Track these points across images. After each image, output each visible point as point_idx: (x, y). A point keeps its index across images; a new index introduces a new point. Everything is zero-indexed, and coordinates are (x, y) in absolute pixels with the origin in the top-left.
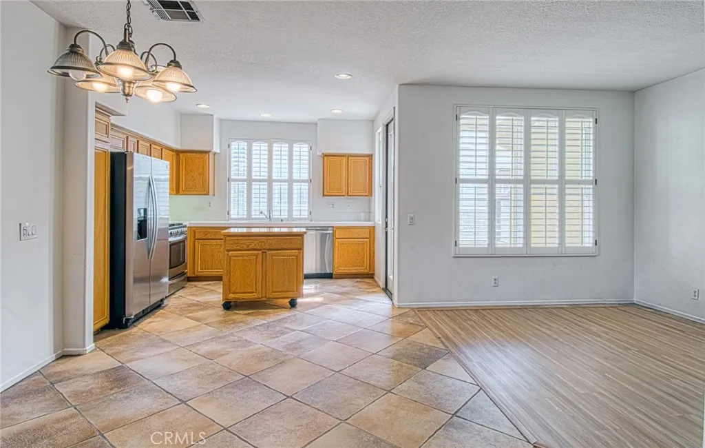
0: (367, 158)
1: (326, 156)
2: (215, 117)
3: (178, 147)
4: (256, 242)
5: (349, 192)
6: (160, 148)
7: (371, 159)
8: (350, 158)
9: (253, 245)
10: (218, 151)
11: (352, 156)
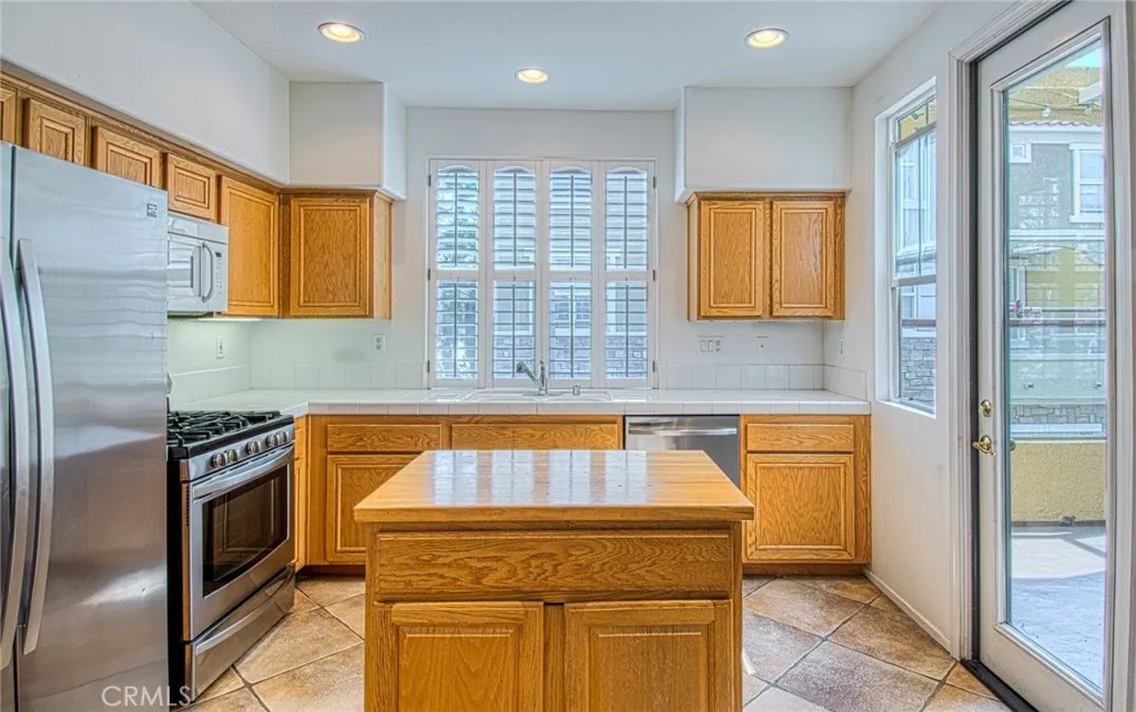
0: (829, 205)
1: (705, 199)
2: (386, 86)
3: (285, 178)
4: (516, 557)
5: (776, 306)
6: (212, 174)
7: (842, 206)
8: (778, 205)
9: (503, 571)
10: (399, 193)
11: (784, 199)
